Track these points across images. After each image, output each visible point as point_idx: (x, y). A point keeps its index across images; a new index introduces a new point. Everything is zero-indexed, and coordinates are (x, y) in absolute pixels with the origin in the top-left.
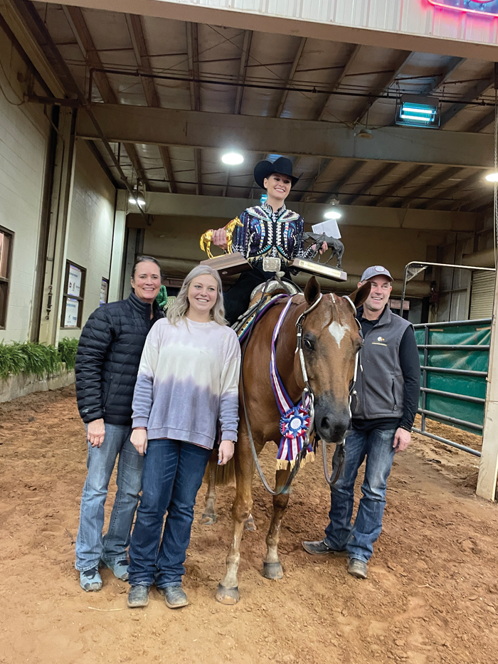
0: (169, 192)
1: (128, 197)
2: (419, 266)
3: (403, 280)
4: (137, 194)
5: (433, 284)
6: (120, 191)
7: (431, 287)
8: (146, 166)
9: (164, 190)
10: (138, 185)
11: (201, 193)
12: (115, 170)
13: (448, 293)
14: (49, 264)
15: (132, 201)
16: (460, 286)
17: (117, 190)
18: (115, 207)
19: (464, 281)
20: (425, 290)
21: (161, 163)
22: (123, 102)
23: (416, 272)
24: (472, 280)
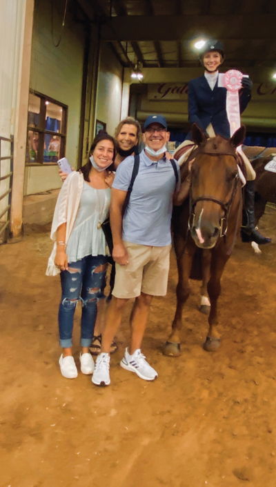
0: (158, 67)
1: (131, 73)
4: (137, 71)
6: (126, 69)
8: (143, 52)
9: (155, 66)
10: (138, 64)
11: (180, 67)
12: (123, 56)
14: (86, 123)
15: (134, 76)
17: (125, 68)
18: (123, 80)
21: (153, 49)
22: (129, 13)
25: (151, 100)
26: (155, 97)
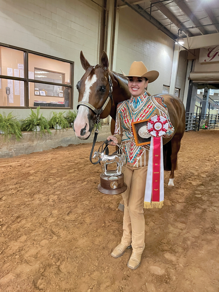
0: (202, 35)
8: (182, 21)
18: (174, 48)
25: (202, 64)
26: (205, 60)
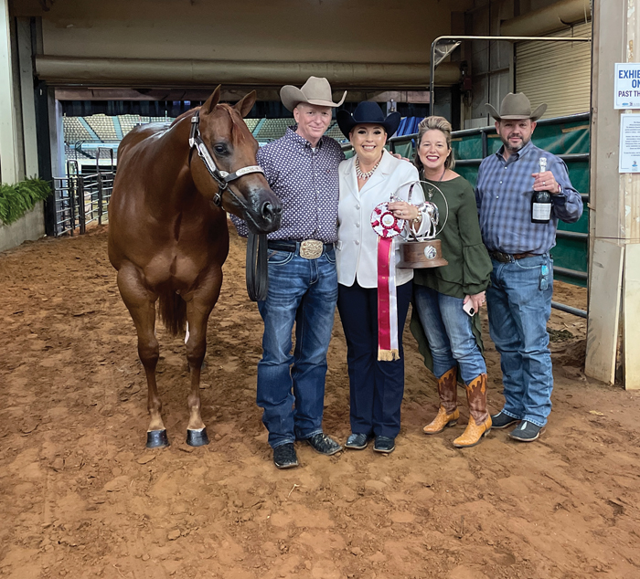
2: (451, 42)
3: (429, 64)
5: (463, 66)
7: (461, 71)
13: (483, 76)
16: (500, 65)
19: (503, 58)
20: (453, 74)
23: (446, 51)
24: (515, 55)
